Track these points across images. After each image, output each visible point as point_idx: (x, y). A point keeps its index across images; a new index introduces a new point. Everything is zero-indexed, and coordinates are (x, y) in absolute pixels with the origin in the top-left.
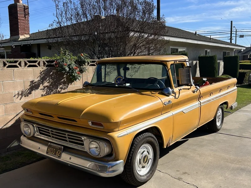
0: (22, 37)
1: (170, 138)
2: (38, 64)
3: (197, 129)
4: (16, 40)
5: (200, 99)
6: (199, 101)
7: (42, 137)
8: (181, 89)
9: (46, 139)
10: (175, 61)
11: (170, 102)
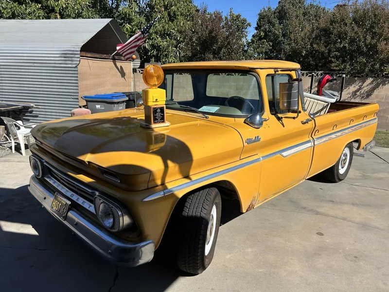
1: (255, 197)
3: (304, 180)
5: (315, 135)
6: (313, 138)
7: (51, 182)
8: (283, 116)
9: (55, 185)
10: (276, 69)
11: (257, 139)
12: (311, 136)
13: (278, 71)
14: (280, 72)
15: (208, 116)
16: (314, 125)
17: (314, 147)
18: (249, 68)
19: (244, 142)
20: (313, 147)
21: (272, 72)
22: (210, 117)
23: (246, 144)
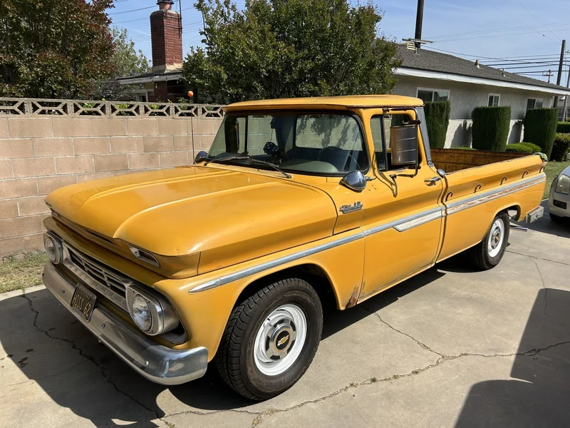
0: (170, 68)
1: (357, 288)
2: (166, 111)
3: (433, 265)
4: (161, 73)
5: (446, 200)
6: (444, 204)
7: (72, 269)
8: (397, 174)
9: (77, 273)
10: (385, 108)
11: (358, 206)
12: (442, 202)
13: (388, 111)
14: (391, 112)
15: (291, 174)
16: (445, 186)
17: (446, 217)
18: (346, 106)
19: (338, 211)
20: (444, 218)
21: (380, 111)
22: (292, 175)
23: (340, 213)
